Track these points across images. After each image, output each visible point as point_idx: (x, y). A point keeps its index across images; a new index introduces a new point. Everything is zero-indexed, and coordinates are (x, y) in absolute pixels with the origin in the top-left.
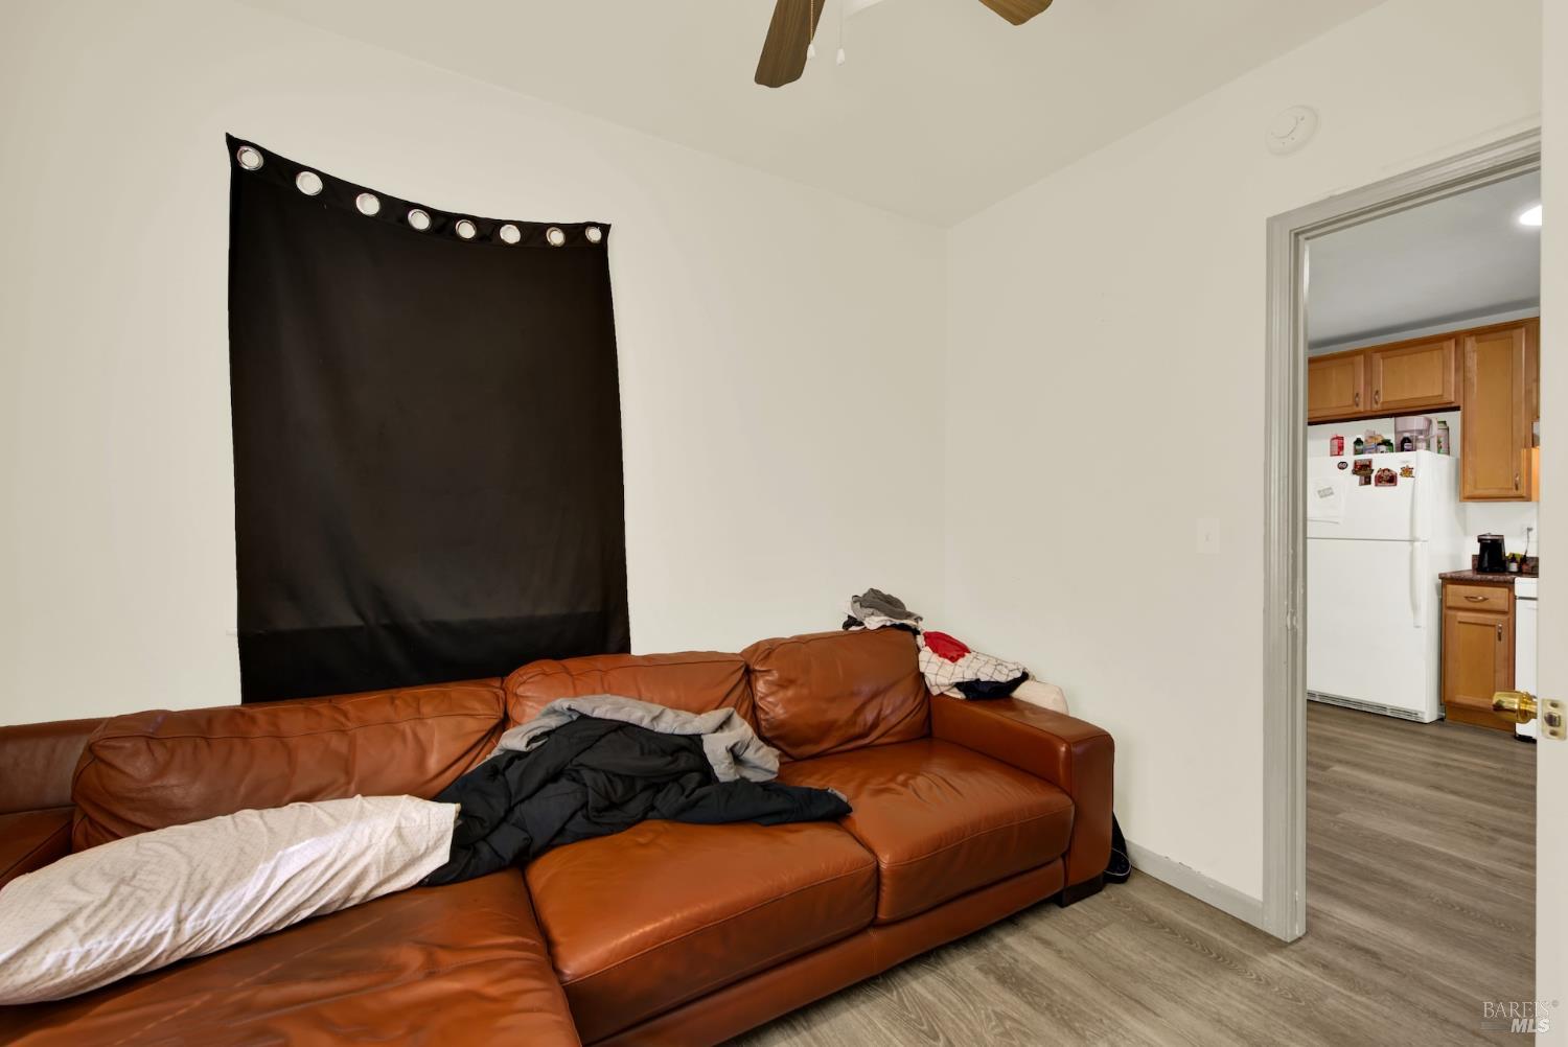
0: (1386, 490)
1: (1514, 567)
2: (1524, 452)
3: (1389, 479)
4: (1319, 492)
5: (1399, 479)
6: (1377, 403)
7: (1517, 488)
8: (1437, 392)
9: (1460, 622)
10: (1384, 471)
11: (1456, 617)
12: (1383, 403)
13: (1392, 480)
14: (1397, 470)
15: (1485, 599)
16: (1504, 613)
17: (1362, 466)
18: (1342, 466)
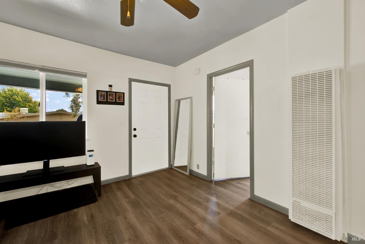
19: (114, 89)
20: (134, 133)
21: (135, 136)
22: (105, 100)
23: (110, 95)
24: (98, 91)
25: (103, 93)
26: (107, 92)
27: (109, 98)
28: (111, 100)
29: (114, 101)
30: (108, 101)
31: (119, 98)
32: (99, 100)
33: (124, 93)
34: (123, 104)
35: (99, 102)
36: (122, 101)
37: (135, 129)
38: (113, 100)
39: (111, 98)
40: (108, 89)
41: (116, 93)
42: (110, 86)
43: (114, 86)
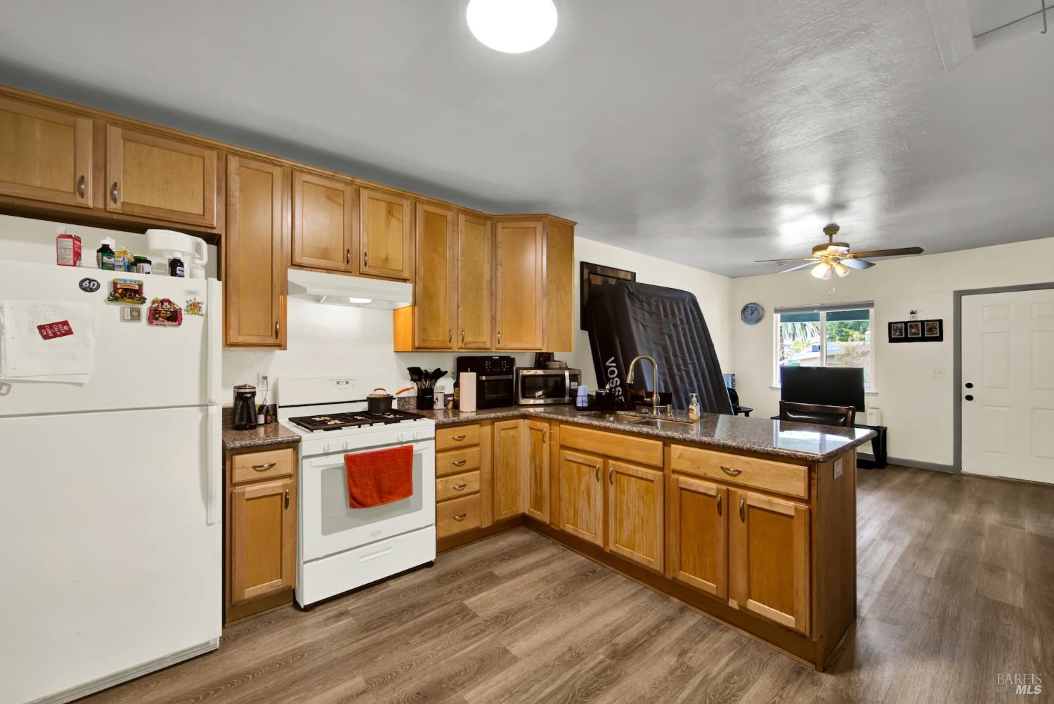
0: (166, 332)
1: (261, 419)
2: (282, 297)
3: (167, 314)
4: (41, 328)
5: (186, 317)
6: (115, 201)
7: (277, 337)
8: (198, 210)
9: (247, 500)
10: (162, 302)
11: (243, 493)
12: (124, 204)
13: (174, 317)
14: (180, 303)
15: (272, 466)
16: (290, 476)
17: (126, 290)
18: (88, 286)
19: (920, 317)
20: (966, 391)
21: (969, 398)
22: (904, 336)
23: (911, 327)
24: (890, 324)
25: (899, 325)
26: (906, 323)
27: (910, 332)
28: (914, 334)
29: (920, 336)
30: (909, 336)
31: (930, 330)
32: (893, 337)
33: (940, 322)
34: (940, 339)
35: (892, 340)
36: (937, 334)
37: (969, 386)
38: (918, 334)
39: (913, 331)
40: (907, 318)
41: (923, 322)
42: (913, 313)
43: (922, 311)
